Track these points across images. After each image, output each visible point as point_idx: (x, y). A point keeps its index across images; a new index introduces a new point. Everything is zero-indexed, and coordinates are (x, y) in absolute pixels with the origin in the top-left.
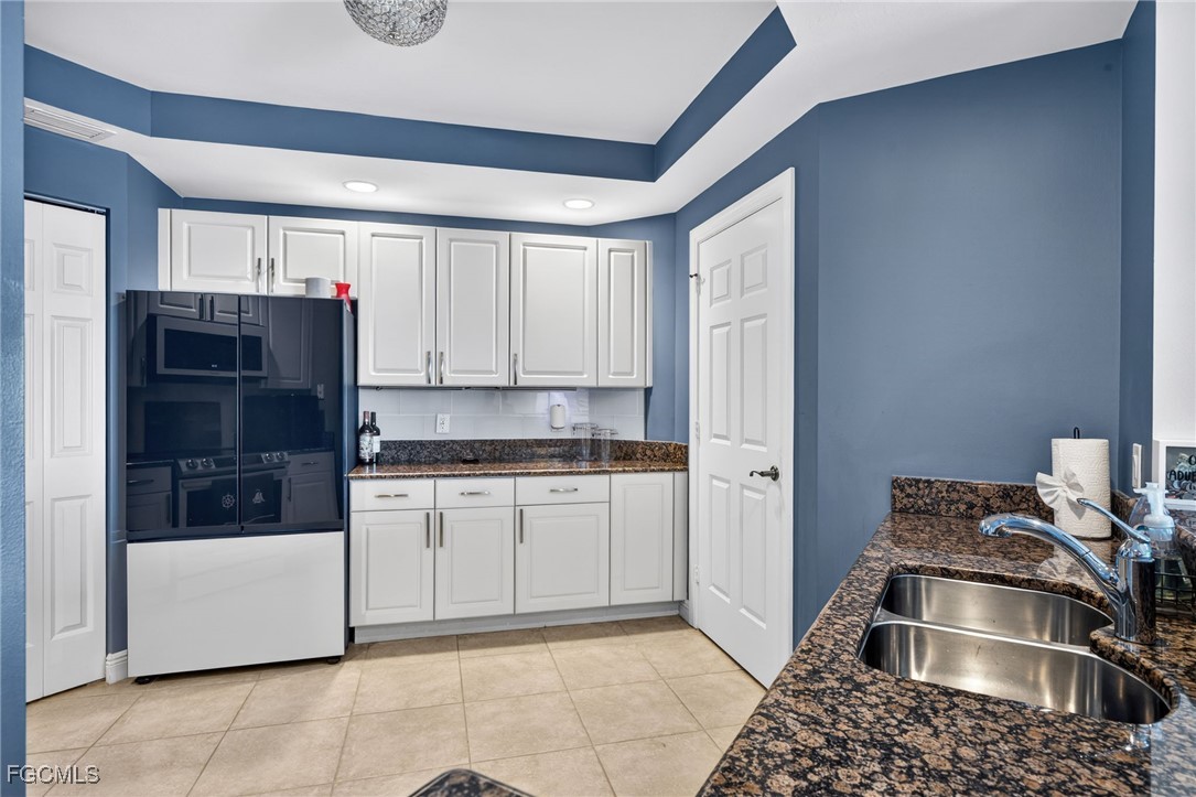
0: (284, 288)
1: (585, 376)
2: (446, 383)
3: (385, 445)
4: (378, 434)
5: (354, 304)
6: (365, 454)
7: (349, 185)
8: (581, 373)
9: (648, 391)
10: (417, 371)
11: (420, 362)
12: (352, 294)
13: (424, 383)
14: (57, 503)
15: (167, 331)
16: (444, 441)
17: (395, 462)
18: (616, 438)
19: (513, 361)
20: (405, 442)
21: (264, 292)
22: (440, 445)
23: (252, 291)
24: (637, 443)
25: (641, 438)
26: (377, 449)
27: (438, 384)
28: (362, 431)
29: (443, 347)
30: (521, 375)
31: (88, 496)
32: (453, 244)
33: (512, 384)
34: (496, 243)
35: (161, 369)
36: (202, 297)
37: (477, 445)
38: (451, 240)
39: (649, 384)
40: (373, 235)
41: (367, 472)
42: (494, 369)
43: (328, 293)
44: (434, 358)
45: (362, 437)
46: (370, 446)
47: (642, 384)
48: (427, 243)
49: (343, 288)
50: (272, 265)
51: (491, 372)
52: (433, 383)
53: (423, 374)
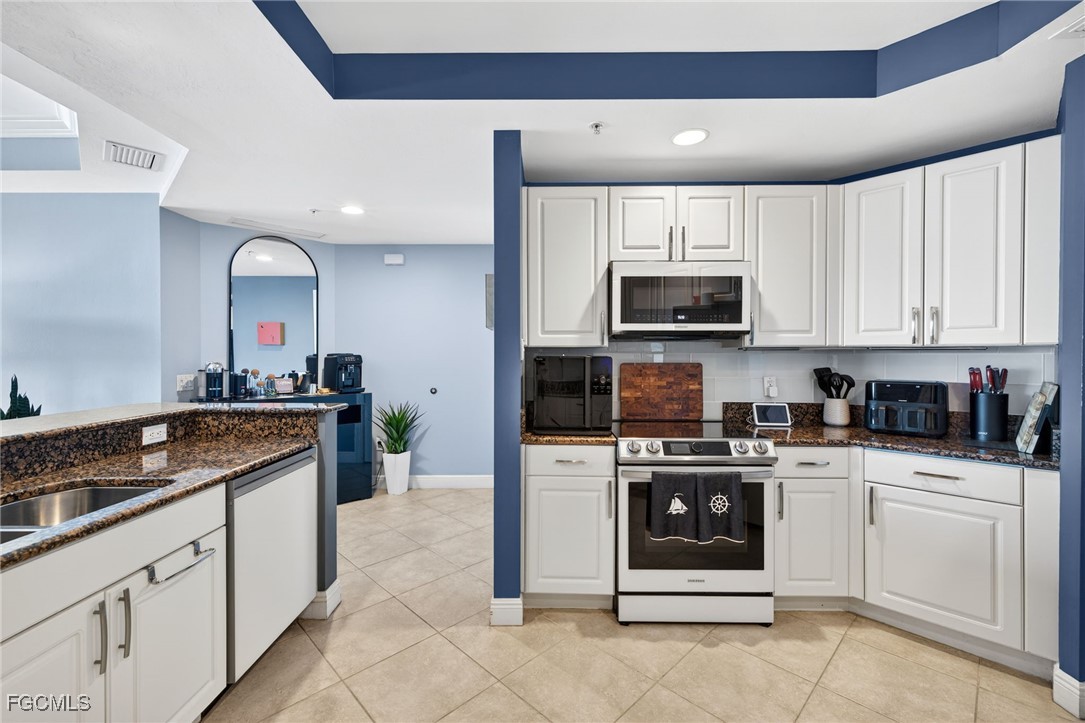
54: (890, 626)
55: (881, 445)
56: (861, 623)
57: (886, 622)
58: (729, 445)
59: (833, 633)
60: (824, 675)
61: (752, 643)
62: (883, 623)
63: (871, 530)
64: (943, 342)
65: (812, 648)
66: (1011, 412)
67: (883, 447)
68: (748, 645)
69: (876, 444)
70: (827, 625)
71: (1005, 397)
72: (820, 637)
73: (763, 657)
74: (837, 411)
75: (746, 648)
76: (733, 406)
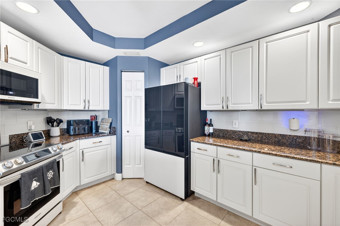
1: (308, 103)
2: (230, 108)
3: (215, 130)
4: (212, 126)
5: (199, 84)
6: (206, 132)
7: (195, 45)
8: (305, 101)
10: (219, 104)
11: (220, 102)
12: (199, 81)
13: (221, 109)
14: (136, 137)
16: (236, 131)
19: (260, 98)
20: (222, 130)
22: (234, 132)
26: (211, 131)
27: (227, 109)
28: (206, 125)
29: (229, 95)
30: (264, 104)
31: (141, 136)
32: (232, 53)
33: (260, 108)
34: (252, 47)
37: (249, 134)
38: (232, 52)
40: (205, 60)
41: (206, 139)
42: (251, 102)
44: (225, 100)
45: (205, 127)
46: (209, 130)
48: (223, 57)
49: (195, 79)
50: (180, 76)
51: (249, 103)
52: (225, 109)
53: (221, 106)
54: (84, 189)
55: (85, 138)
56: (78, 193)
57: (83, 188)
58: (49, 150)
59: (77, 199)
60: (90, 209)
61: (64, 220)
62: (82, 189)
63: (82, 163)
64: (90, 109)
65: (78, 207)
66: (98, 125)
67: (86, 138)
68: (64, 222)
69: (83, 138)
70: (73, 199)
71: (97, 122)
72: (76, 203)
73: (72, 220)
74: (56, 131)
75: (64, 223)
76: (15, 136)
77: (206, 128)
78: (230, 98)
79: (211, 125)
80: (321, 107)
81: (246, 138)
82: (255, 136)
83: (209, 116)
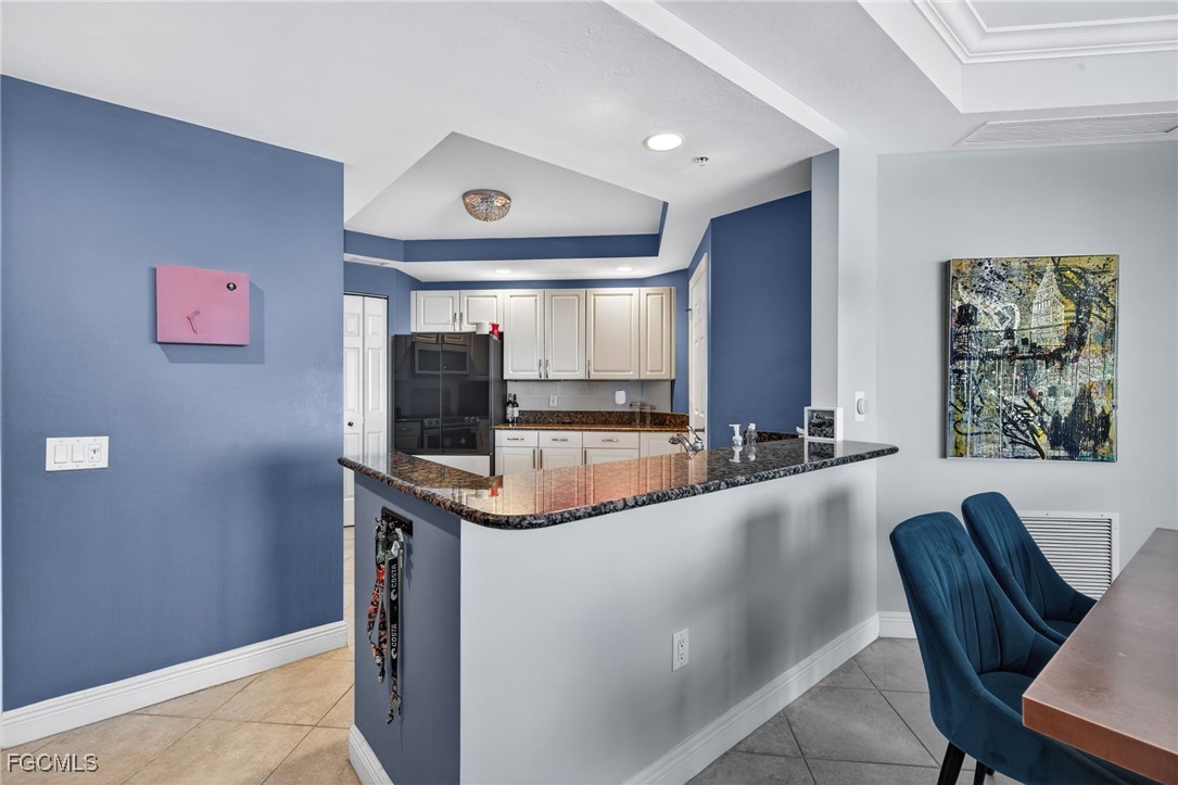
0: (467, 328)
1: (632, 373)
2: (550, 378)
3: (521, 413)
4: (517, 406)
5: (501, 335)
6: (509, 417)
8: (629, 371)
9: (673, 382)
10: (534, 371)
11: (536, 366)
12: (500, 329)
13: (538, 378)
14: (370, 434)
15: (420, 351)
16: (553, 411)
17: (527, 422)
18: (655, 411)
19: (588, 364)
20: (532, 411)
21: (458, 330)
22: (551, 413)
23: (451, 330)
24: (668, 414)
25: (669, 412)
26: (516, 415)
27: (546, 378)
28: (508, 404)
29: (548, 357)
30: (592, 373)
31: (379, 432)
32: (553, 298)
33: (587, 378)
34: (578, 296)
35: (417, 371)
36: (438, 334)
37: (571, 414)
38: (553, 296)
39: (673, 377)
40: (511, 297)
42: (577, 369)
43: (486, 330)
44: (543, 363)
45: (508, 407)
46: (512, 412)
47: (667, 377)
48: (540, 299)
49: (495, 327)
50: (461, 315)
51: (576, 371)
52: (543, 378)
53: (538, 372)
77: (509, 409)
78: (550, 362)
79: (515, 404)
80: (642, 377)
81: (567, 420)
82: (579, 416)
83: (512, 389)
